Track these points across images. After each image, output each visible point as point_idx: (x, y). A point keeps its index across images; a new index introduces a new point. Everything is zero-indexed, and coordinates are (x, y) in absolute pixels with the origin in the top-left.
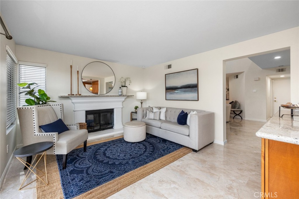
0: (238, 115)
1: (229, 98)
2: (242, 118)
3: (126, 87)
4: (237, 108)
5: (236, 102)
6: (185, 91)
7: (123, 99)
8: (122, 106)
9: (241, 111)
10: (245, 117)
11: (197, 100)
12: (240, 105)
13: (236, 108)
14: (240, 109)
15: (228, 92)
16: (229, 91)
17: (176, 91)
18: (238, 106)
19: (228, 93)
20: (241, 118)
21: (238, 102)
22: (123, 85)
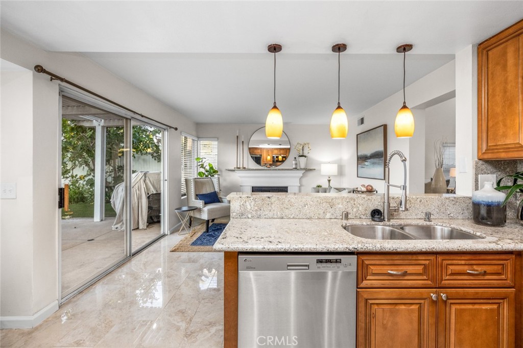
3: (304, 157)
6: (374, 163)
7: (300, 174)
8: (300, 183)
11: (383, 178)
17: (366, 163)
22: (301, 154)
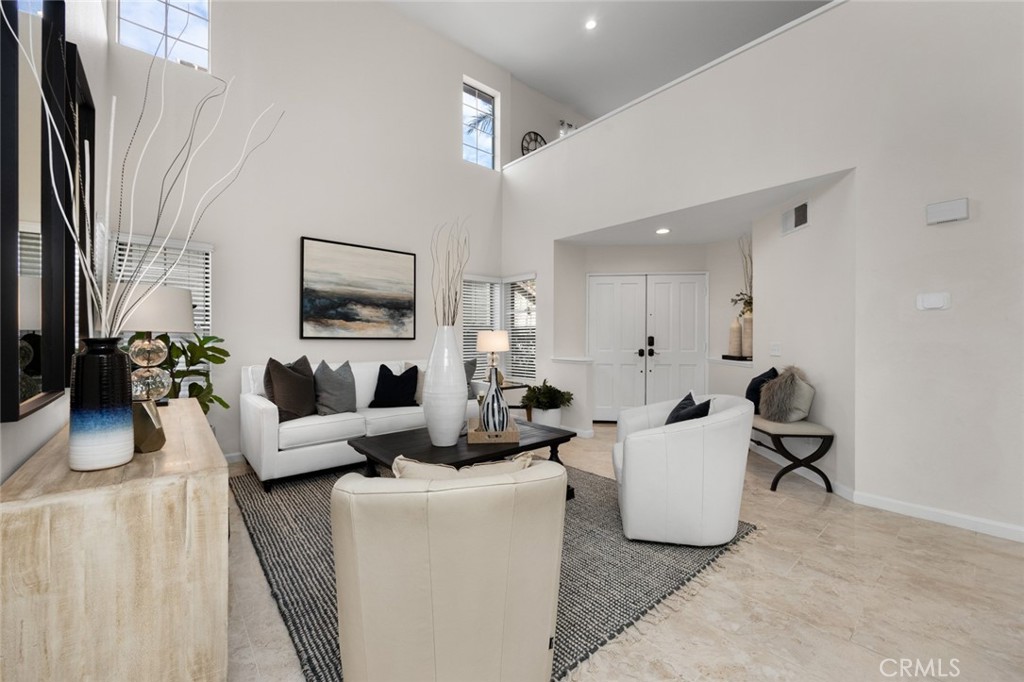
0: (807, 463)
1: (751, 347)
2: (829, 489)
4: (802, 415)
5: (792, 377)
9: (827, 442)
10: (852, 485)
12: (814, 398)
13: (795, 416)
14: (818, 423)
15: (747, 315)
16: (751, 311)
18: (801, 404)
19: (745, 320)
20: (824, 485)
21: (803, 378)
